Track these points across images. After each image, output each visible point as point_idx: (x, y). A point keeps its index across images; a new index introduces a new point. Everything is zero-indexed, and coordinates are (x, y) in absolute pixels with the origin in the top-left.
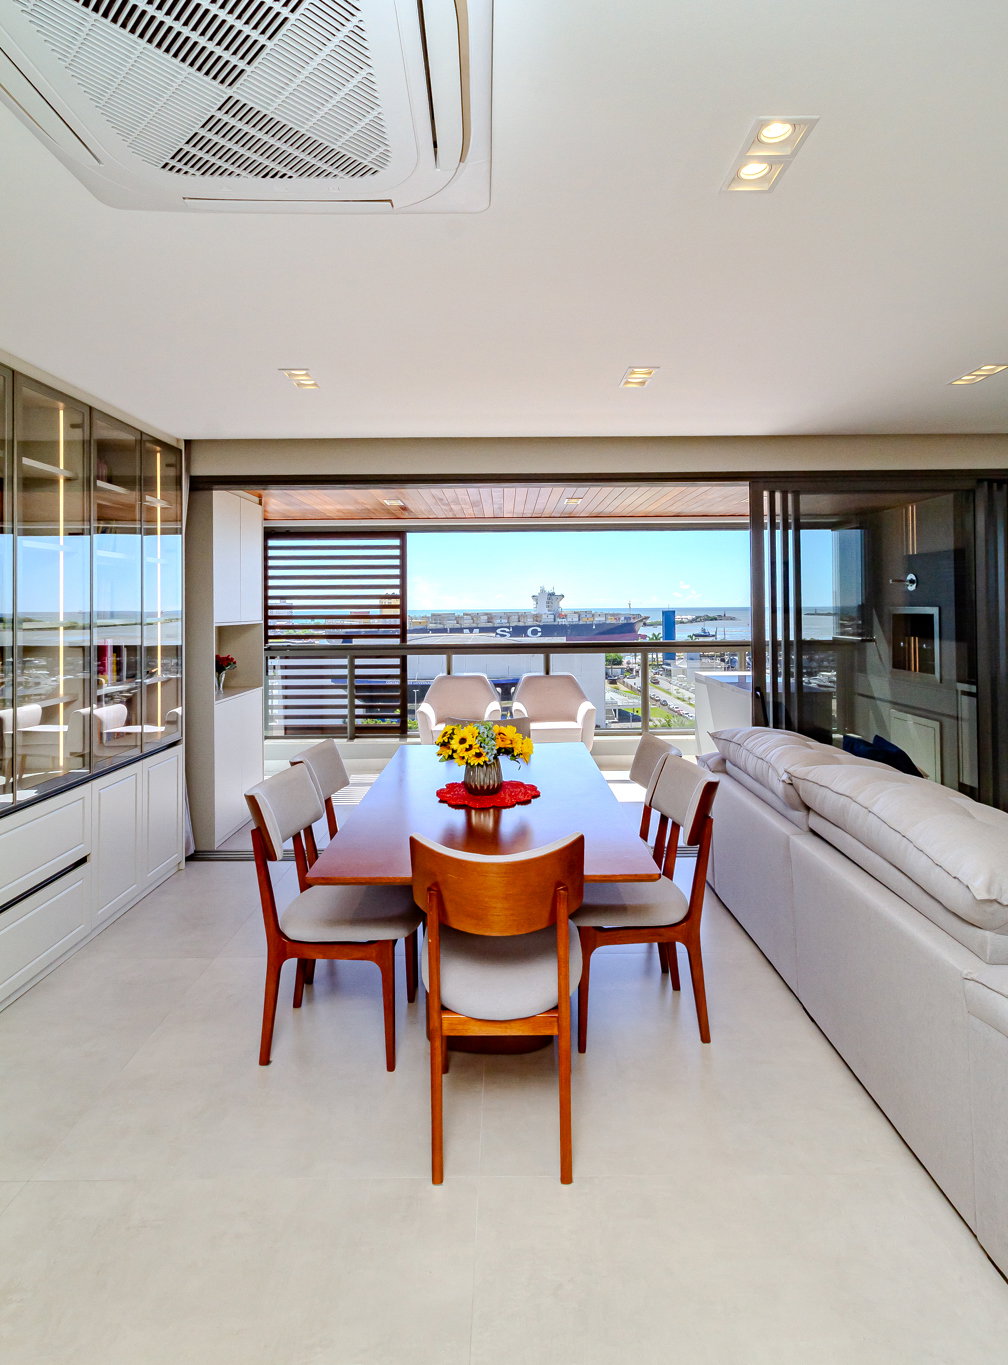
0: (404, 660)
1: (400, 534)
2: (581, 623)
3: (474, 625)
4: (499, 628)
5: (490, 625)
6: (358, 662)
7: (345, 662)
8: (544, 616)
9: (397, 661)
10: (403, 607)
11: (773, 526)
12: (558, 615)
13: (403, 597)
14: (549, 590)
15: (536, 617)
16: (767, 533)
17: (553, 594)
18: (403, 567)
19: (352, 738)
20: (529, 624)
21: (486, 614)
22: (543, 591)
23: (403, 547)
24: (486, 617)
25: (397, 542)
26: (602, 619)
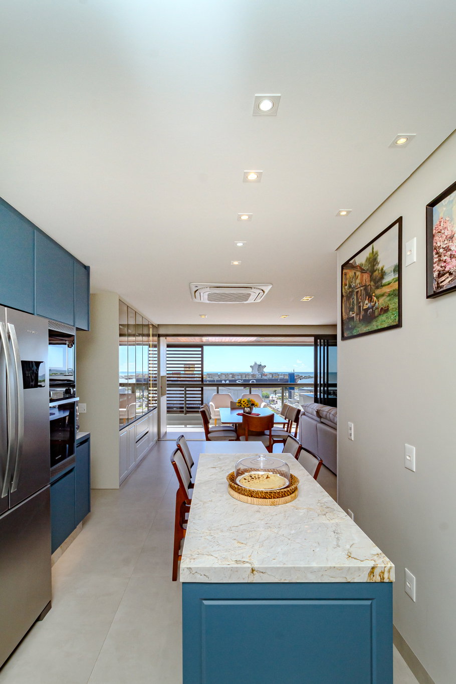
0: (202, 388)
1: (201, 346)
2: (273, 378)
3: (227, 379)
4: (237, 380)
5: (233, 379)
6: (187, 389)
7: (183, 389)
8: (257, 375)
9: (200, 389)
10: (202, 371)
11: (321, 346)
12: (263, 374)
13: (202, 367)
14: (258, 363)
15: (253, 375)
16: (319, 347)
17: (260, 365)
18: (202, 357)
19: (186, 414)
20: (251, 378)
21: (231, 374)
22: (256, 364)
23: (202, 351)
24: (231, 375)
25: (200, 349)
26: (282, 377)
